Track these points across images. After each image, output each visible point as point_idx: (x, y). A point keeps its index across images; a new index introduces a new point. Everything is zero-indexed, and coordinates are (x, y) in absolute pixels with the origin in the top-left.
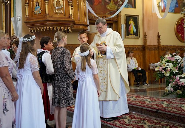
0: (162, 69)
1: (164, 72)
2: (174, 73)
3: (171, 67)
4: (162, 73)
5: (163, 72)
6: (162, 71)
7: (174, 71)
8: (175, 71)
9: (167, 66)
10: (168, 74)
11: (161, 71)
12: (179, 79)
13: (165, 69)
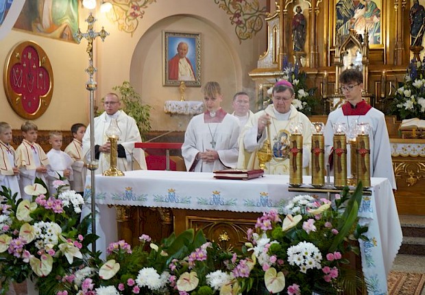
0: (23, 248)
1: (29, 258)
2: (71, 261)
3: (55, 238)
4: (25, 264)
5: (26, 261)
6: (24, 256)
7: (67, 255)
8: (73, 255)
9: (42, 236)
10: (45, 268)
11: (19, 256)
12: (91, 286)
13: (31, 247)
